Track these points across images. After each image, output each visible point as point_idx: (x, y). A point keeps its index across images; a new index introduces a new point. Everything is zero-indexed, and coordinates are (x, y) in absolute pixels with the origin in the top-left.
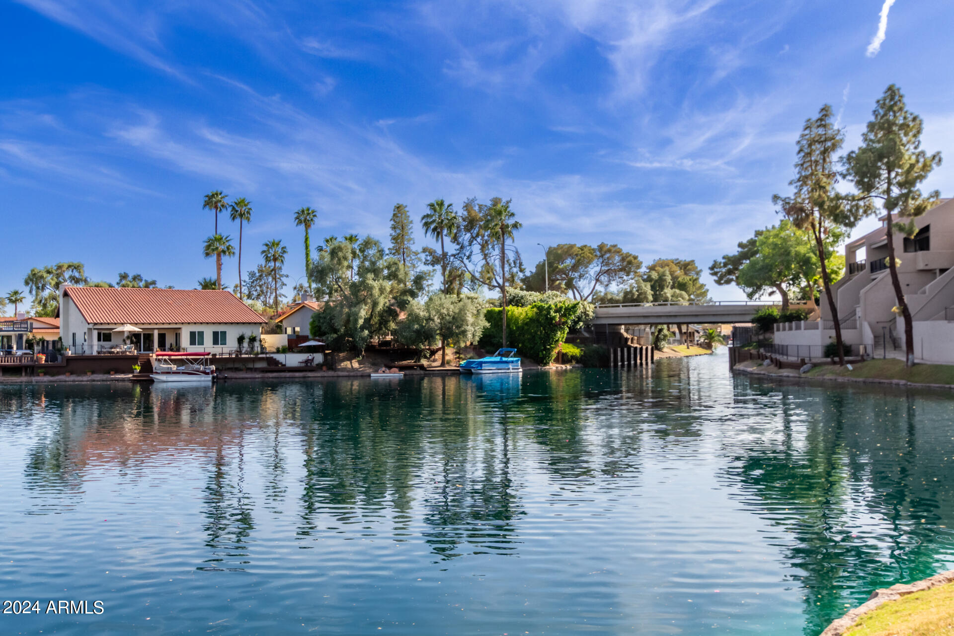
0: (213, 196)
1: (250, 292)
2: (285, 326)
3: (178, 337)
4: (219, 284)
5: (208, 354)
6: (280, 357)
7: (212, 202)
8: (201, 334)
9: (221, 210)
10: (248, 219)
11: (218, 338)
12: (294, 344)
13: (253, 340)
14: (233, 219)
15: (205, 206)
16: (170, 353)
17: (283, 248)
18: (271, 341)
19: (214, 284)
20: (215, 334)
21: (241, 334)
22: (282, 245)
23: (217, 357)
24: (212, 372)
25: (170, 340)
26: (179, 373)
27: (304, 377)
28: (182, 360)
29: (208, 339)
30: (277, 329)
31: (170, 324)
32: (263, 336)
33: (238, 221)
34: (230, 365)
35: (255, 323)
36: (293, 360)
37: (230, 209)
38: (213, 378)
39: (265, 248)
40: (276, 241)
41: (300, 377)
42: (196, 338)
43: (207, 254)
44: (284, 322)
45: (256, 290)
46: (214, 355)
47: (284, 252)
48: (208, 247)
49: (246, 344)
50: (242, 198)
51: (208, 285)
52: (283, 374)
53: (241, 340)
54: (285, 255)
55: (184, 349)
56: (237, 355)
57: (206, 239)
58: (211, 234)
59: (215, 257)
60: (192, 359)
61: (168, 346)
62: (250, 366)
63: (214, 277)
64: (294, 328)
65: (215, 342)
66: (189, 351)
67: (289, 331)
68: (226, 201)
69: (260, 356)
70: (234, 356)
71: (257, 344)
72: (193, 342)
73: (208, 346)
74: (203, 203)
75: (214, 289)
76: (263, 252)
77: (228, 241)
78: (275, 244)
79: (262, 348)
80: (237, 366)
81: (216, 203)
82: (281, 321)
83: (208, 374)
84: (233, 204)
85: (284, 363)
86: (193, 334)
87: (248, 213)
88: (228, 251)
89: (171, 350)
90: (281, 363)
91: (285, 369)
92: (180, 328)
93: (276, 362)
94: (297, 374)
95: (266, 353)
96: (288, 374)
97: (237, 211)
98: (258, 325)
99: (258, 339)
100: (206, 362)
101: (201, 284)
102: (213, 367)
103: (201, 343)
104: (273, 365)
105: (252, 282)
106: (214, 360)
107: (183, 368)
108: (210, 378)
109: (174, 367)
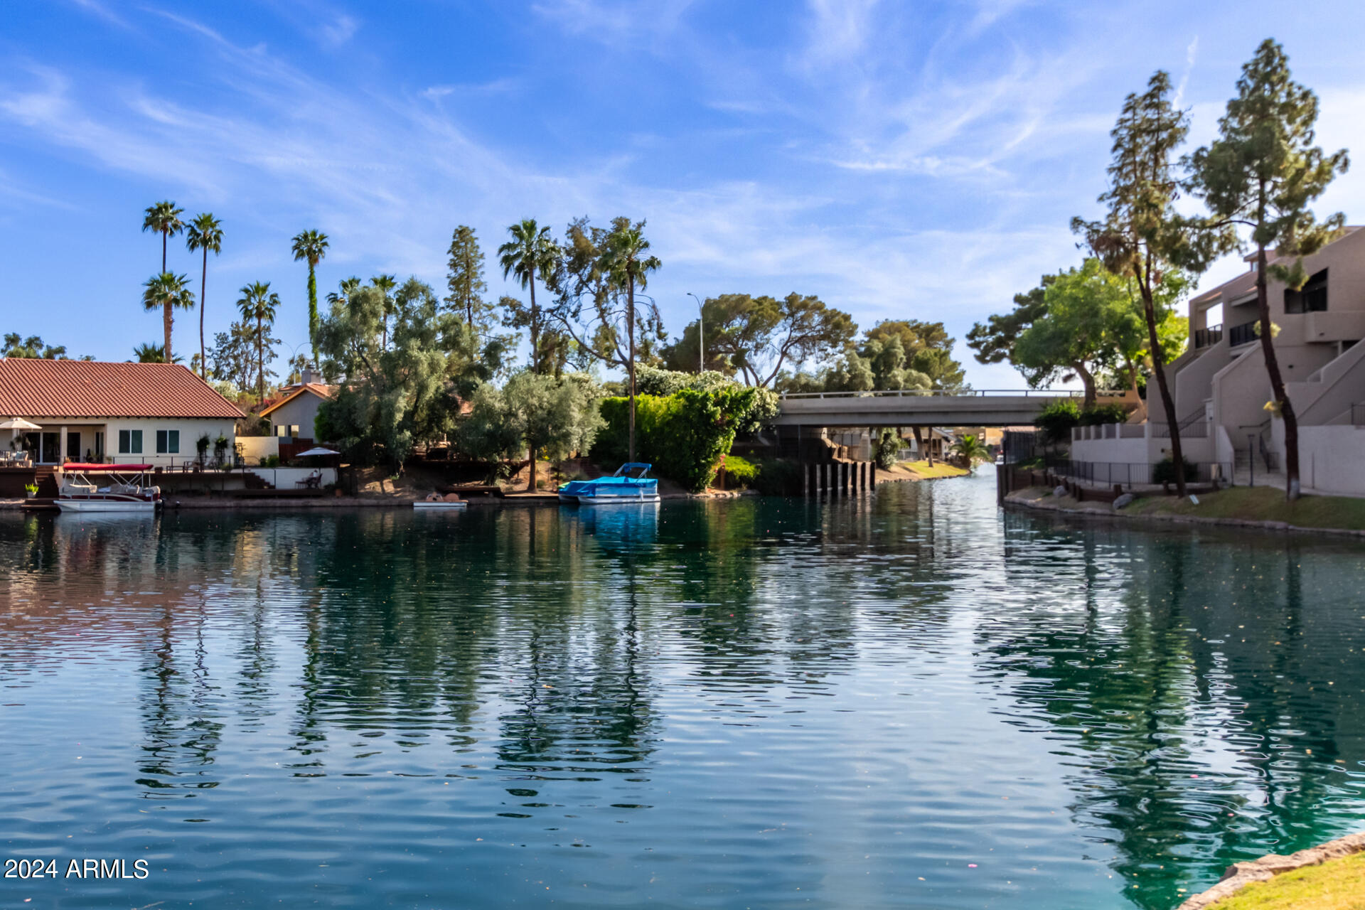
0: (160, 210)
1: (218, 368)
2: (274, 424)
3: (100, 439)
4: (169, 354)
5: (150, 467)
6: (266, 474)
7: (159, 219)
8: (138, 435)
9: (172, 233)
10: (217, 248)
11: (166, 442)
12: (289, 454)
13: (222, 445)
14: (192, 247)
15: (146, 226)
16: (87, 465)
17: (272, 296)
18: (251, 447)
19: (160, 353)
20: (161, 435)
21: (202, 436)
22: (271, 291)
23: (164, 472)
24: (156, 497)
25: (86, 444)
26: (101, 498)
27: (305, 507)
28: (106, 476)
29: (149, 443)
30: (262, 429)
31: (87, 417)
32: (238, 440)
33: (199, 250)
34: (185, 487)
35: (226, 418)
36: (287, 478)
37: (186, 232)
38: (157, 506)
39: (243, 296)
40: (262, 284)
41: (297, 507)
42: (129, 441)
43: (149, 305)
44: (273, 418)
46: (159, 469)
47: (275, 302)
48: (150, 294)
49: (210, 452)
50: (207, 213)
51: (149, 355)
52: (270, 502)
53: (202, 444)
54: (276, 308)
55: (109, 459)
56: (196, 470)
57: (147, 280)
58: (156, 273)
59: (161, 309)
60: (122, 475)
61: (83, 453)
62: (218, 487)
63: (160, 343)
64: (290, 427)
65: (161, 448)
66: (118, 462)
67: (282, 431)
68: (180, 218)
69: (234, 471)
70: (190, 471)
71: (228, 452)
72: (124, 448)
73: (149, 454)
74: (143, 222)
75: (158, 361)
76: (241, 302)
77: (184, 283)
78: (260, 290)
79: (238, 458)
80: (195, 487)
81: (165, 220)
82: (268, 416)
83: (148, 499)
84: (193, 224)
85: (272, 483)
86: (124, 435)
87: (217, 238)
88: (184, 300)
89: (89, 460)
90: (268, 484)
91: (274, 493)
92: (103, 425)
93: (260, 482)
94: (294, 502)
95: (244, 467)
96: (278, 502)
97: (198, 235)
98: (230, 422)
99: (230, 443)
100: (145, 481)
101: (138, 353)
102: (157, 489)
103: (138, 449)
104: (255, 486)
105: (222, 351)
106: (158, 478)
107: (108, 490)
108: (151, 506)
109: (93, 489)
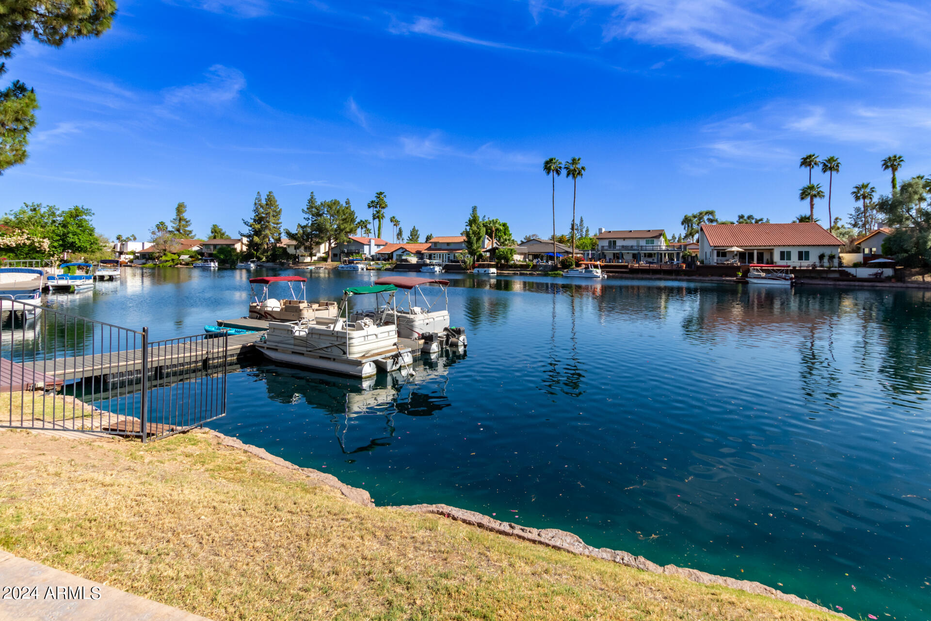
0: (807, 158)
1: (856, 222)
2: (862, 248)
3: (772, 254)
4: (812, 219)
5: (789, 266)
6: (852, 271)
7: (807, 162)
8: (789, 253)
9: (813, 167)
10: (837, 171)
11: (803, 256)
12: (866, 262)
13: (832, 257)
14: (824, 172)
15: (801, 165)
16: (762, 265)
17: (871, 188)
18: (848, 258)
19: (808, 218)
20: (800, 254)
21: (821, 253)
22: (870, 186)
23: (797, 268)
24: (791, 279)
25: (766, 257)
26: (766, 278)
27: (873, 286)
28: (768, 269)
29: (795, 256)
30: (857, 250)
31: (765, 246)
32: (841, 255)
33: (828, 173)
34: (808, 275)
35: (834, 245)
36: (864, 273)
37: (821, 166)
38: (792, 283)
39: (855, 190)
40: (865, 184)
41: (868, 286)
42: (783, 256)
43: (802, 199)
44: (862, 244)
45: (862, 221)
46: (794, 267)
47: (873, 191)
48: (802, 194)
49: (826, 260)
50: (832, 156)
51: (803, 220)
52: (852, 283)
53: (821, 257)
54: (873, 194)
55: (776, 263)
56: (813, 268)
57: (801, 187)
58: (806, 184)
59: (809, 199)
60: (777, 269)
61: (765, 260)
62: (824, 275)
63: (808, 214)
64: (871, 249)
65: (800, 258)
66: (778, 264)
67: (867, 251)
68: (818, 160)
69: (832, 269)
70: (811, 268)
71: (836, 262)
72: (782, 258)
73: (795, 262)
74: (799, 164)
75: (807, 222)
76: (854, 192)
77: (818, 188)
78: (865, 186)
79: (840, 264)
80: (813, 275)
81: (810, 162)
82: (859, 244)
83: (787, 280)
84: (824, 162)
85: (855, 275)
86: (782, 253)
87: (837, 166)
88: (820, 194)
89: (767, 263)
90: (853, 275)
91: (855, 279)
92: (773, 249)
93: (848, 274)
94: (866, 284)
95: (843, 267)
96: (857, 283)
97: (827, 166)
98: (837, 247)
99: (837, 256)
100: (787, 272)
101: (798, 219)
102: (793, 276)
103: (789, 258)
104: (844, 275)
105: (858, 215)
106: (794, 271)
107: (770, 275)
108: (789, 282)
109: (763, 275)
